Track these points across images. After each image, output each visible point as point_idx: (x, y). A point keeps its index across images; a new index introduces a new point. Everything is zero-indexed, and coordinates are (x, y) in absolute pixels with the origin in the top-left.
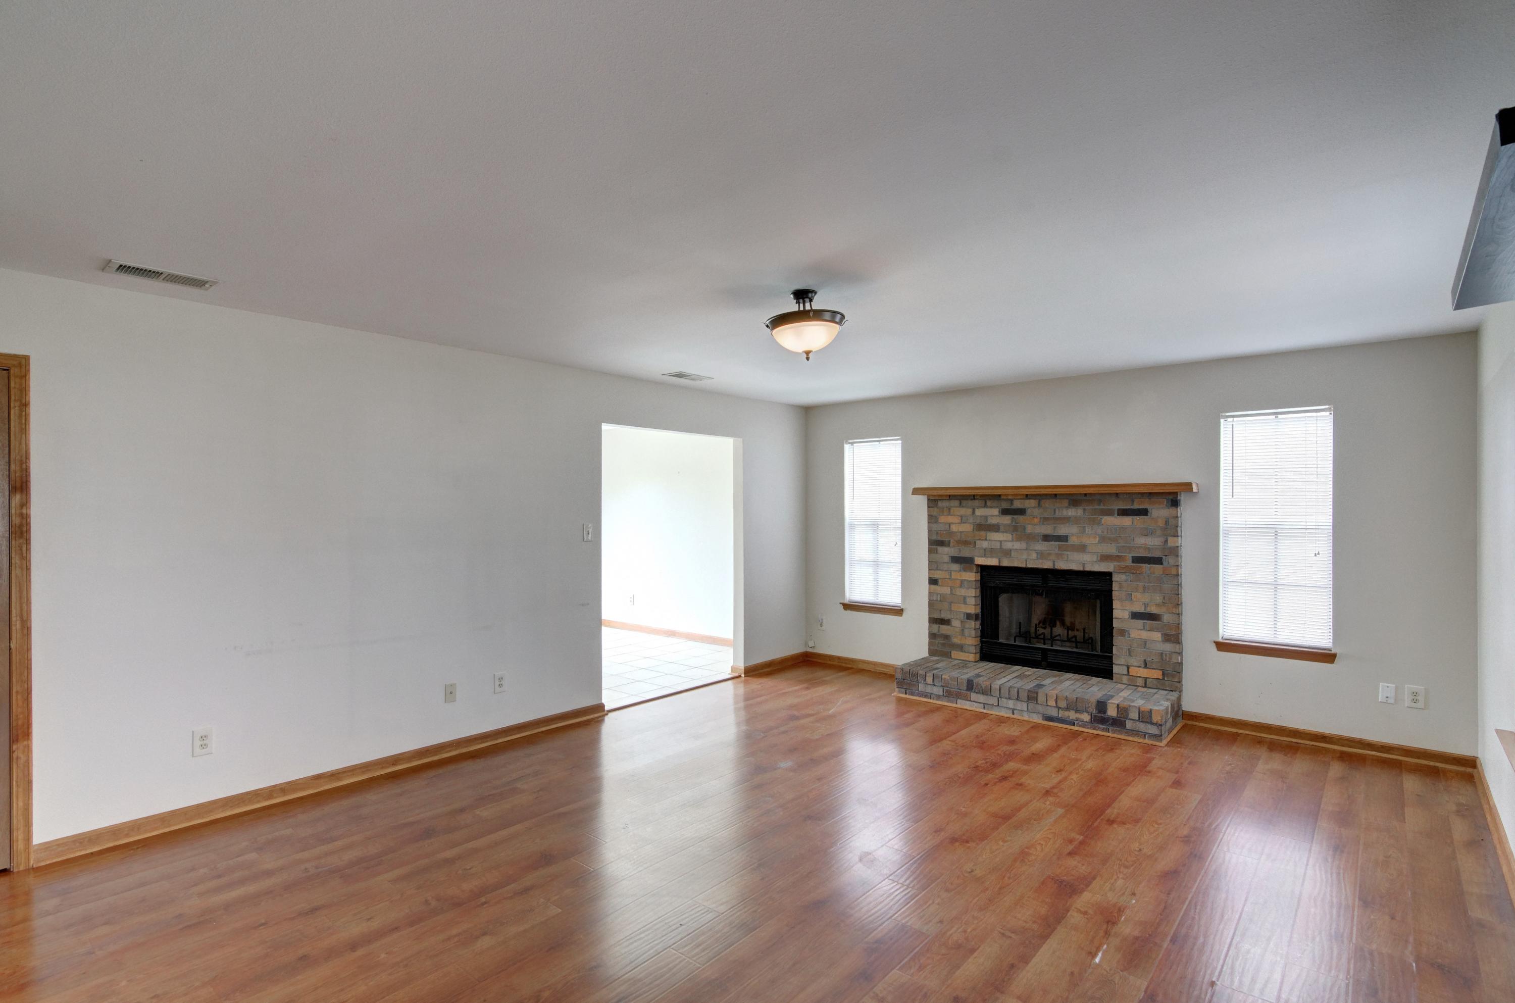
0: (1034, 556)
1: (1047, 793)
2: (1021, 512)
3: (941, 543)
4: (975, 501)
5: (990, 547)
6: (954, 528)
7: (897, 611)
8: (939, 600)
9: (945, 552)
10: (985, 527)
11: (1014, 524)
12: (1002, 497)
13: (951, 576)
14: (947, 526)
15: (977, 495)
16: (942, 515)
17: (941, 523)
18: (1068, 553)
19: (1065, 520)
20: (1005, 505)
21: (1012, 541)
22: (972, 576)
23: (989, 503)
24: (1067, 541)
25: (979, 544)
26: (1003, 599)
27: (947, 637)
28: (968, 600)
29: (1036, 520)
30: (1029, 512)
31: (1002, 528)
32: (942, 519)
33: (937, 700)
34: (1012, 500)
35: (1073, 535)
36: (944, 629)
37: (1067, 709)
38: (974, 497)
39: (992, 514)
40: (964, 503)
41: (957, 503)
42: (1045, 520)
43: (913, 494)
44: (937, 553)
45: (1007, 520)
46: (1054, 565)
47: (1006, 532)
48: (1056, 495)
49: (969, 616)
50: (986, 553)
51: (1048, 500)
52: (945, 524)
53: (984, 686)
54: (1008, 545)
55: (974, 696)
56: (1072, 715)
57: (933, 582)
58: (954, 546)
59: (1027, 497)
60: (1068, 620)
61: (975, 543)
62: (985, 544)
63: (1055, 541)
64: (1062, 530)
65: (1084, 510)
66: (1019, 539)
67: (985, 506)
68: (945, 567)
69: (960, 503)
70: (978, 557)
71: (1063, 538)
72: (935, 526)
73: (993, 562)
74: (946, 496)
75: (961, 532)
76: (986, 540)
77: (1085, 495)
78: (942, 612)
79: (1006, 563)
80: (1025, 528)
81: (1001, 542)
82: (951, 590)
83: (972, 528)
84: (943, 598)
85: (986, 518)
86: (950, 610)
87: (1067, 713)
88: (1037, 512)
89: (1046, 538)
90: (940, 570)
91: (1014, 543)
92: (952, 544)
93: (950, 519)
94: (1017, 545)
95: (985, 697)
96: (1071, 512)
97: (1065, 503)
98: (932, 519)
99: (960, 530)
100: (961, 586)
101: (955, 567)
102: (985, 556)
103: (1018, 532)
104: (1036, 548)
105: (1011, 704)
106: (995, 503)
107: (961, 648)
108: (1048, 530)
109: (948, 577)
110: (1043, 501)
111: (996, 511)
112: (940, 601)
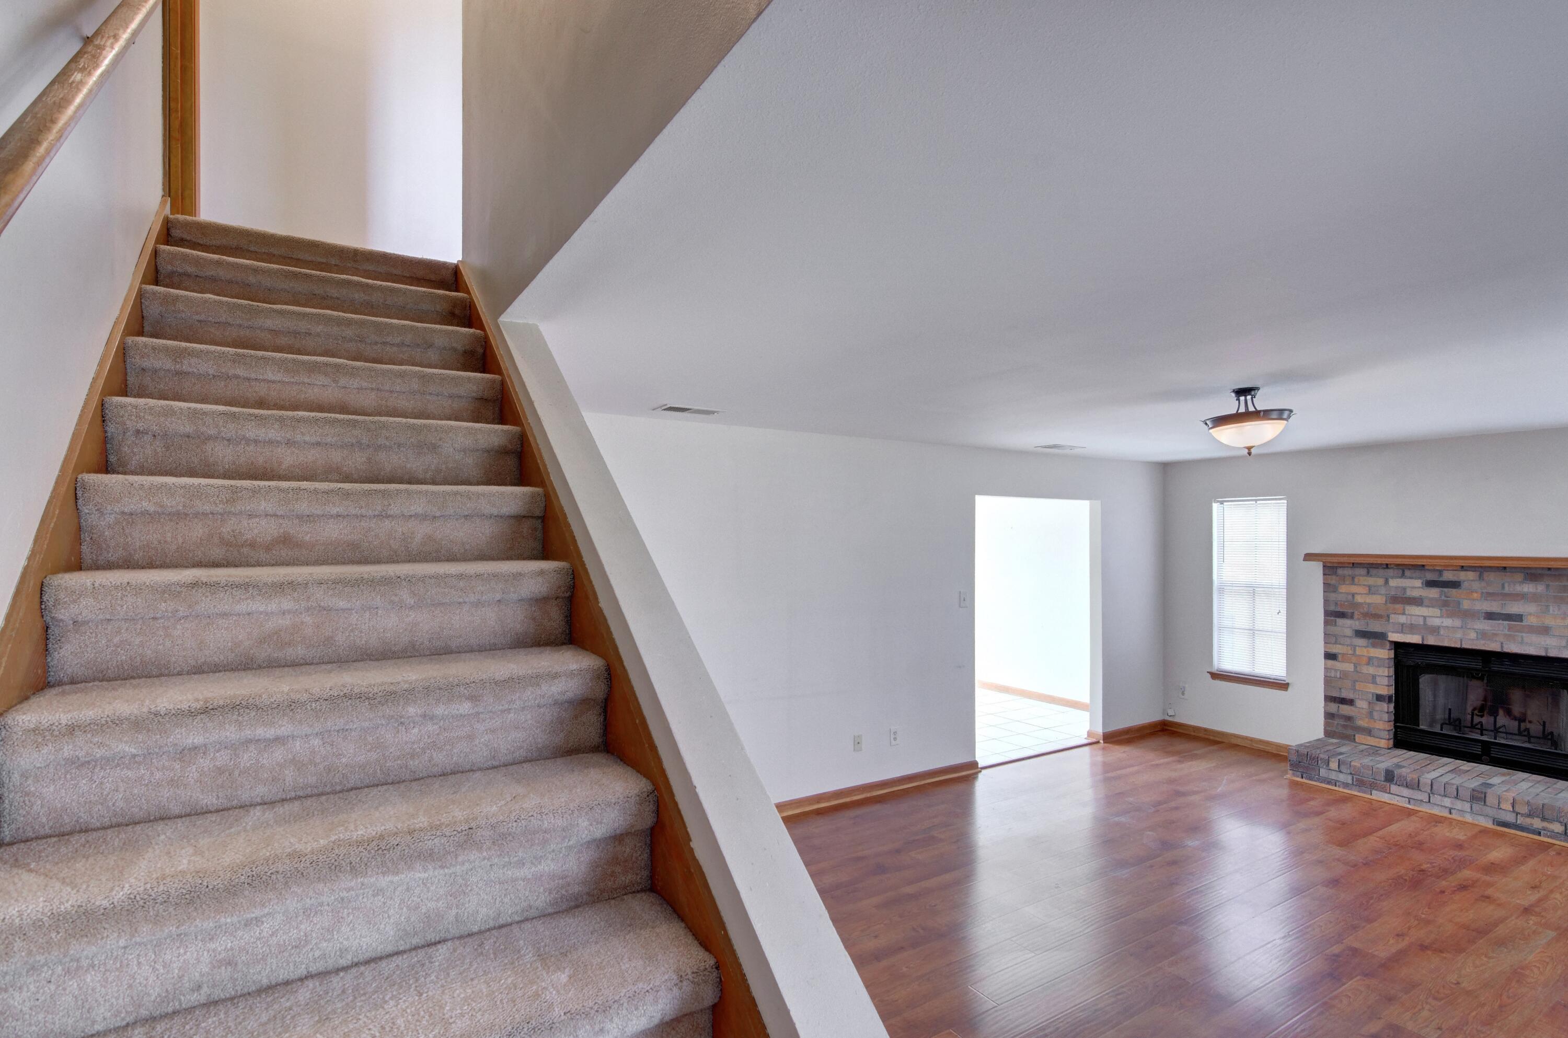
0: (1473, 635)
1: (1527, 911)
2: (1455, 585)
3: (1342, 615)
4: (1389, 570)
5: (1409, 622)
6: (1359, 599)
7: (1282, 686)
8: (1338, 676)
9: (1346, 626)
10: (1402, 600)
11: (1443, 597)
12: (1427, 568)
13: (1355, 651)
14: (1350, 597)
15: (1391, 564)
16: (1342, 584)
17: (1342, 593)
18: (1524, 635)
19: (1521, 597)
20: (1430, 576)
21: (1442, 617)
22: (1385, 653)
23: (1407, 573)
24: (1521, 621)
25: (1394, 618)
26: (1425, 680)
27: (1349, 718)
28: (1378, 680)
29: (1475, 595)
30: (1465, 585)
31: (1426, 602)
32: (1343, 589)
33: (1344, 788)
34: (1440, 572)
35: (1530, 614)
36: (1345, 709)
37: (1530, 815)
38: (1387, 566)
39: (1414, 585)
40: (1373, 571)
41: (1363, 571)
42: (1488, 596)
43: (1304, 560)
44: (1335, 625)
45: (1434, 593)
46: (1502, 647)
47: (1433, 607)
48: (1505, 568)
49: (1379, 698)
50: (1402, 628)
51: (1493, 573)
52: (1348, 594)
53: (1409, 779)
54: (1436, 622)
55: (1394, 788)
56: (1537, 823)
57: (1330, 656)
58: (1359, 619)
59: (1462, 568)
60: (1517, 709)
61: (1388, 616)
62: (1402, 619)
63: (1503, 620)
64: (1514, 608)
65: (1548, 586)
66: (1451, 615)
67: (1403, 576)
68: (1348, 641)
69: (1368, 572)
70: (1393, 632)
71: (1519, 618)
72: (1333, 596)
73: (1415, 639)
74: (1349, 563)
75: (1369, 604)
76: (1404, 614)
77: (1549, 569)
78: (1343, 690)
79: (1431, 641)
80: (1459, 603)
81: (1425, 617)
82: (1355, 667)
83: (1384, 600)
84: (1345, 675)
85: (1404, 589)
86: (1354, 690)
87: (1528, 821)
88: (1476, 585)
89: (1490, 616)
90: (1340, 644)
91: (1444, 620)
92: (1356, 616)
93: (1354, 589)
94: (1448, 622)
95: (1411, 791)
96: (1528, 588)
97: (1519, 577)
98: (1328, 588)
99: (1368, 601)
100: (1368, 664)
101: (1361, 642)
102: (1402, 632)
103: (1450, 608)
104: (1475, 627)
105: (1447, 802)
106: (1418, 573)
107: (1369, 732)
108: (1494, 607)
109: (1350, 652)
110: (1486, 574)
111: (1418, 583)
112: (1340, 678)
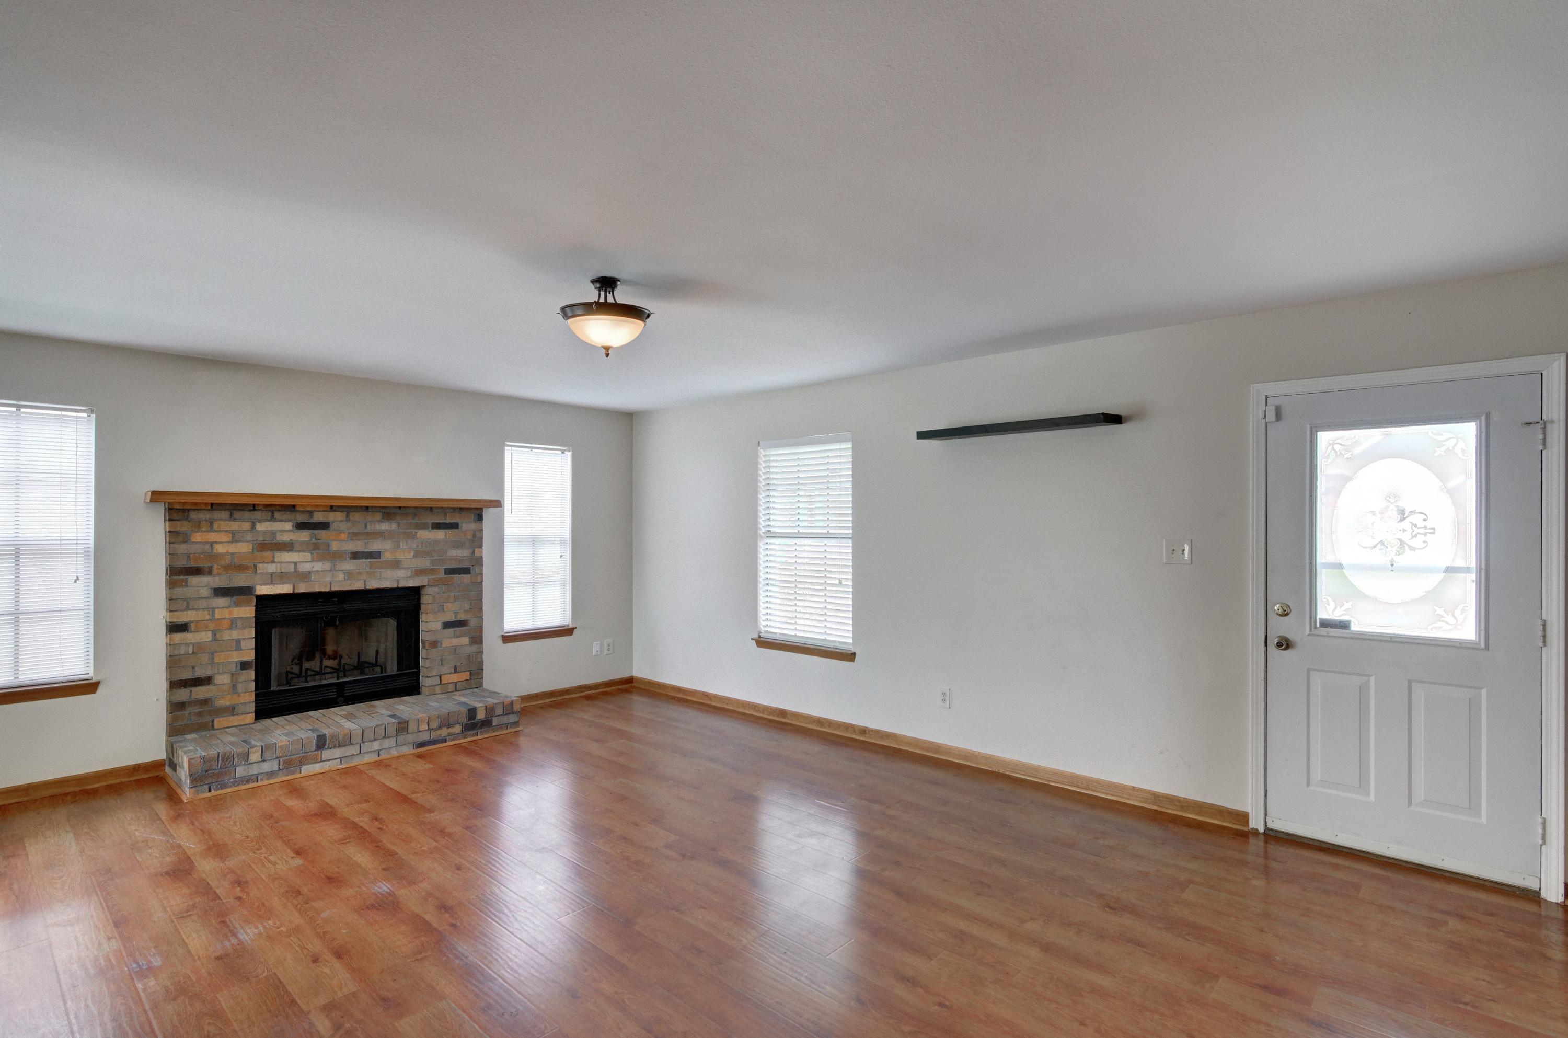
0: (341, 576)
2: (325, 526)
3: (197, 571)
4: (256, 512)
5: (279, 571)
6: (220, 549)
7: (88, 687)
8: (188, 652)
9: (201, 585)
10: (272, 546)
11: (314, 541)
12: (297, 509)
13: (213, 615)
14: (207, 547)
15: (259, 505)
16: (196, 532)
17: (196, 543)
18: (382, 570)
19: (379, 535)
20: (302, 518)
21: (312, 561)
22: (248, 612)
23: (277, 515)
24: (380, 557)
25: (262, 568)
27: (205, 702)
28: (243, 643)
29: (343, 536)
30: (334, 526)
31: (297, 546)
32: (197, 537)
34: (311, 513)
35: (386, 550)
36: (200, 692)
38: (254, 507)
39: (284, 528)
40: (237, 514)
41: (225, 514)
42: (354, 536)
44: (187, 586)
45: (305, 535)
46: (365, 584)
47: (304, 551)
48: (367, 508)
49: (244, 665)
50: (272, 579)
51: (358, 513)
52: (205, 543)
53: (341, 737)
54: (306, 567)
56: (444, 732)
57: (174, 628)
58: (219, 574)
59: (332, 508)
61: (255, 566)
62: (271, 568)
63: (365, 559)
64: (375, 546)
65: (399, 524)
66: (321, 558)
67: (272, 518)
68: (203, 604)
69: (231, 515)
70: (261, 584)
71: (375, 555)
72: (182, 548)
73: (284, 589)
74: (206, 504)
75: (233, 554)
76: (273, 562)
77: (400, 508)
78: (196, 669)
79: (302, 588)
80: (328, 545)
81: (295, 563)
82: (214, 635)
83: (251, 547)
84: (199, 648)
85: (274, 533)
86: (212, 663)
87: (439, 732)
88: (343, 526)
89: (355, 556)
90: (193, 609)
91: (315, 564)
92: (215, 571)
93: (212, 537)
94: (318, 566)
95: (343, 749)
96: (384, 526)
97: (378, 516)
98: (174, 537)
99: (231, 550)
100: (231, 628)
101: (222, 601)
102: (272, 583)
103: (319, 551)
104: (343, 568)
105: (376, 745)
106: (288, 515)
107: (231, 710)
108: (357, 546)
109: (208, 617)
110: (352, 514)
111: (288, 526)
112: (193, 653)
